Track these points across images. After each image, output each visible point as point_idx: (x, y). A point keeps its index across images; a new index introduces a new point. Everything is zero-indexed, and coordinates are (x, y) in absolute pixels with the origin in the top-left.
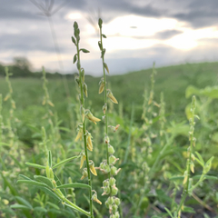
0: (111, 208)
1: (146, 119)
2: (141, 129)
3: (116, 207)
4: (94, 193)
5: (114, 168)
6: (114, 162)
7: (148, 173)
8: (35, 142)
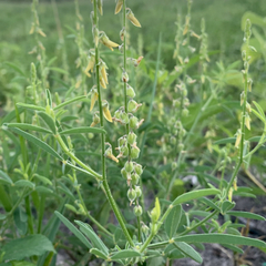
0: (129, 177)
1: (180, 59)
2: (173, 73)
3: (137, 176)
4: (108, 147)
5: (134, 118)
6: (135, 110)
7: (184, 138)
8: (8, 95)
